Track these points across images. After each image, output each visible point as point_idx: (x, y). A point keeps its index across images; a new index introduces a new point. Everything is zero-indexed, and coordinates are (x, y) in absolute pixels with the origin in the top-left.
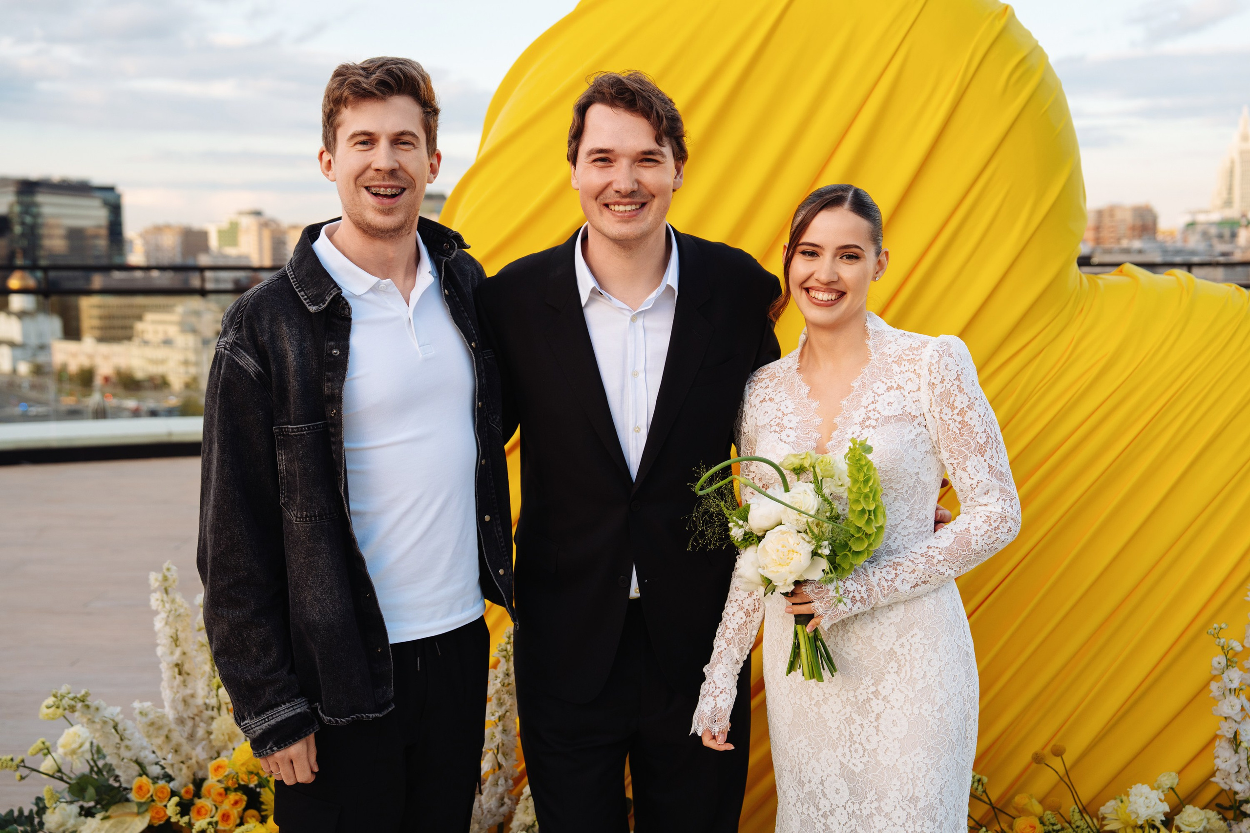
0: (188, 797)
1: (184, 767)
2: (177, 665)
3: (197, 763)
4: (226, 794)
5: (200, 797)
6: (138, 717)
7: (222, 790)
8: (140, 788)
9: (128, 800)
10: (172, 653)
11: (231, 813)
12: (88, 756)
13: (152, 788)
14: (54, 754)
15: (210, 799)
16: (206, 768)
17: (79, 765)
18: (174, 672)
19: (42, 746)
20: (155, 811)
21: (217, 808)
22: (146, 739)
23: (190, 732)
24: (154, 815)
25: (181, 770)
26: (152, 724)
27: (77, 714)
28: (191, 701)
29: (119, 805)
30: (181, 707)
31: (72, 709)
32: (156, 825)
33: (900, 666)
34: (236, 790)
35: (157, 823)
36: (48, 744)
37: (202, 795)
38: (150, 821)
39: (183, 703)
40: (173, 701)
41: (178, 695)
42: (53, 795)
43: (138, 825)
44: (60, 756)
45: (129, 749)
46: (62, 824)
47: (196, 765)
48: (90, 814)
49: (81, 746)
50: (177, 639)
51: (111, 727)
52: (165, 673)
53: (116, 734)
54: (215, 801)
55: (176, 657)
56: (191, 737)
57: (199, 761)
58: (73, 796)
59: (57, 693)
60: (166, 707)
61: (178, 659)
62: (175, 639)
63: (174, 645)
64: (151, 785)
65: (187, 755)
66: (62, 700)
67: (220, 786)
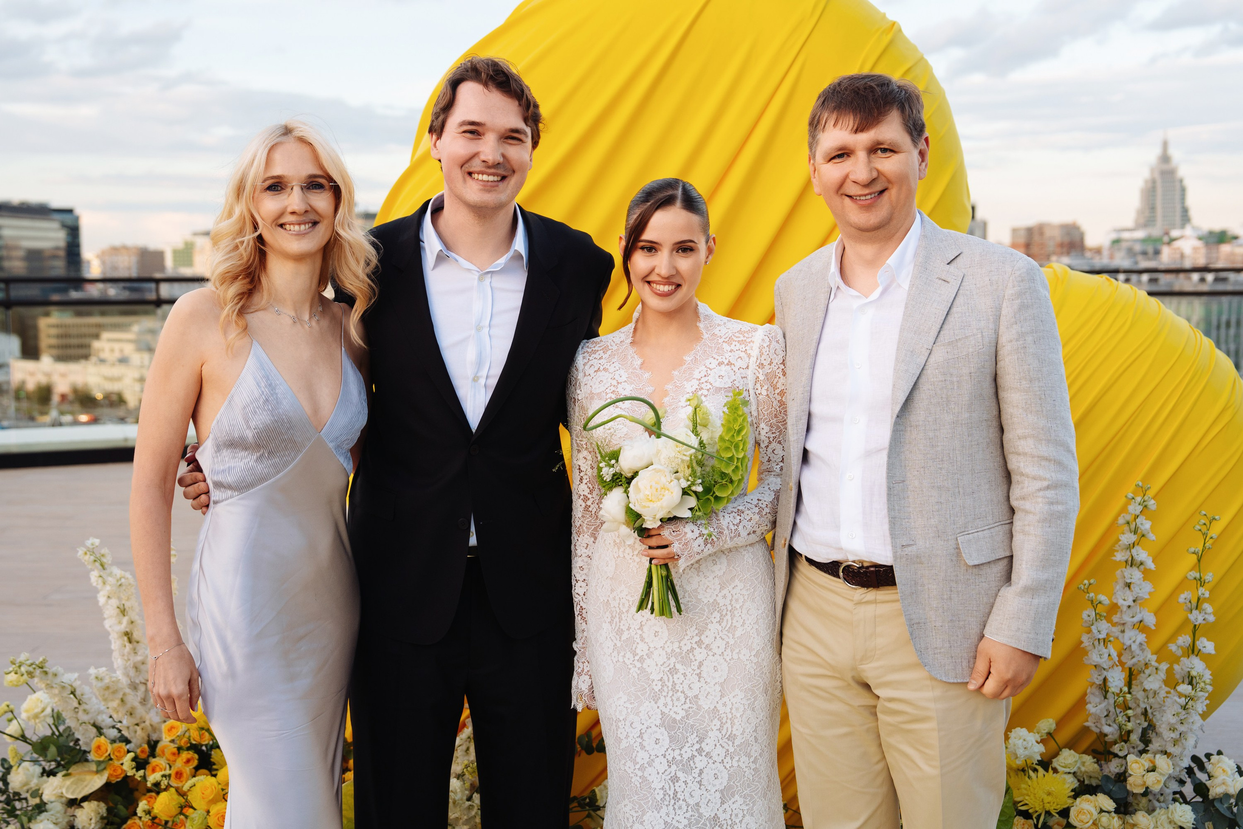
0: (143, 756)
1: (138, 728)
2: (127, 634)
3: (151, 725)
4: (179, 753)
5: (154, 757)
6: (94, 682)
7: (175, 750)
8: (99, 747)
9: (87, 760)
10: (120, 623)
11: (183, 771)
12: (50, 721)
13: (110, 748)
14: (19, 719)
15: (164, 758)
16: (160, 731)
17: (41, 728)
18: (124, 640)
19: (6, 708)
20: (113, 769)
21: (170, 767)
22: (103, 703)
23: (143, 696)
24: (112, 772)
25: (136, 732)
26: (108, 688)
27: (36, 680)
28: (142, 667)
29: (79, 765)
30: (132, 673)
31: (30, 674)
32: (113, 782)
33: (722, 616)
34: (188, 749)
35: (114, 780)
36: (12, 707)
37: (157, 755)
38: (108, 778)
39: (134, 670)
40: (125, 668)
41: (129, 662)
42: (16, 753)
43: (97, 782)
44: (23, 720)
45: (88, 713)
46: (26, 784)
47: (150, 728)
48: (51, 773)
49: (43, 711)
50: (124, 610)
51: (70, 692)
52: (115, 643)
53: (75, 699)
54: (168, 760)
55: (124, 626)
56: (144, 701)
57: (153, 723)
58: (35, 756)
59: (15, 660)
60: (119, 674)
61: (126, 628)
62: (122, 609)
63: (121, 615)
64: (109, 745)
65: (141, 718)
66: (20, 667)
67: (172, 745)
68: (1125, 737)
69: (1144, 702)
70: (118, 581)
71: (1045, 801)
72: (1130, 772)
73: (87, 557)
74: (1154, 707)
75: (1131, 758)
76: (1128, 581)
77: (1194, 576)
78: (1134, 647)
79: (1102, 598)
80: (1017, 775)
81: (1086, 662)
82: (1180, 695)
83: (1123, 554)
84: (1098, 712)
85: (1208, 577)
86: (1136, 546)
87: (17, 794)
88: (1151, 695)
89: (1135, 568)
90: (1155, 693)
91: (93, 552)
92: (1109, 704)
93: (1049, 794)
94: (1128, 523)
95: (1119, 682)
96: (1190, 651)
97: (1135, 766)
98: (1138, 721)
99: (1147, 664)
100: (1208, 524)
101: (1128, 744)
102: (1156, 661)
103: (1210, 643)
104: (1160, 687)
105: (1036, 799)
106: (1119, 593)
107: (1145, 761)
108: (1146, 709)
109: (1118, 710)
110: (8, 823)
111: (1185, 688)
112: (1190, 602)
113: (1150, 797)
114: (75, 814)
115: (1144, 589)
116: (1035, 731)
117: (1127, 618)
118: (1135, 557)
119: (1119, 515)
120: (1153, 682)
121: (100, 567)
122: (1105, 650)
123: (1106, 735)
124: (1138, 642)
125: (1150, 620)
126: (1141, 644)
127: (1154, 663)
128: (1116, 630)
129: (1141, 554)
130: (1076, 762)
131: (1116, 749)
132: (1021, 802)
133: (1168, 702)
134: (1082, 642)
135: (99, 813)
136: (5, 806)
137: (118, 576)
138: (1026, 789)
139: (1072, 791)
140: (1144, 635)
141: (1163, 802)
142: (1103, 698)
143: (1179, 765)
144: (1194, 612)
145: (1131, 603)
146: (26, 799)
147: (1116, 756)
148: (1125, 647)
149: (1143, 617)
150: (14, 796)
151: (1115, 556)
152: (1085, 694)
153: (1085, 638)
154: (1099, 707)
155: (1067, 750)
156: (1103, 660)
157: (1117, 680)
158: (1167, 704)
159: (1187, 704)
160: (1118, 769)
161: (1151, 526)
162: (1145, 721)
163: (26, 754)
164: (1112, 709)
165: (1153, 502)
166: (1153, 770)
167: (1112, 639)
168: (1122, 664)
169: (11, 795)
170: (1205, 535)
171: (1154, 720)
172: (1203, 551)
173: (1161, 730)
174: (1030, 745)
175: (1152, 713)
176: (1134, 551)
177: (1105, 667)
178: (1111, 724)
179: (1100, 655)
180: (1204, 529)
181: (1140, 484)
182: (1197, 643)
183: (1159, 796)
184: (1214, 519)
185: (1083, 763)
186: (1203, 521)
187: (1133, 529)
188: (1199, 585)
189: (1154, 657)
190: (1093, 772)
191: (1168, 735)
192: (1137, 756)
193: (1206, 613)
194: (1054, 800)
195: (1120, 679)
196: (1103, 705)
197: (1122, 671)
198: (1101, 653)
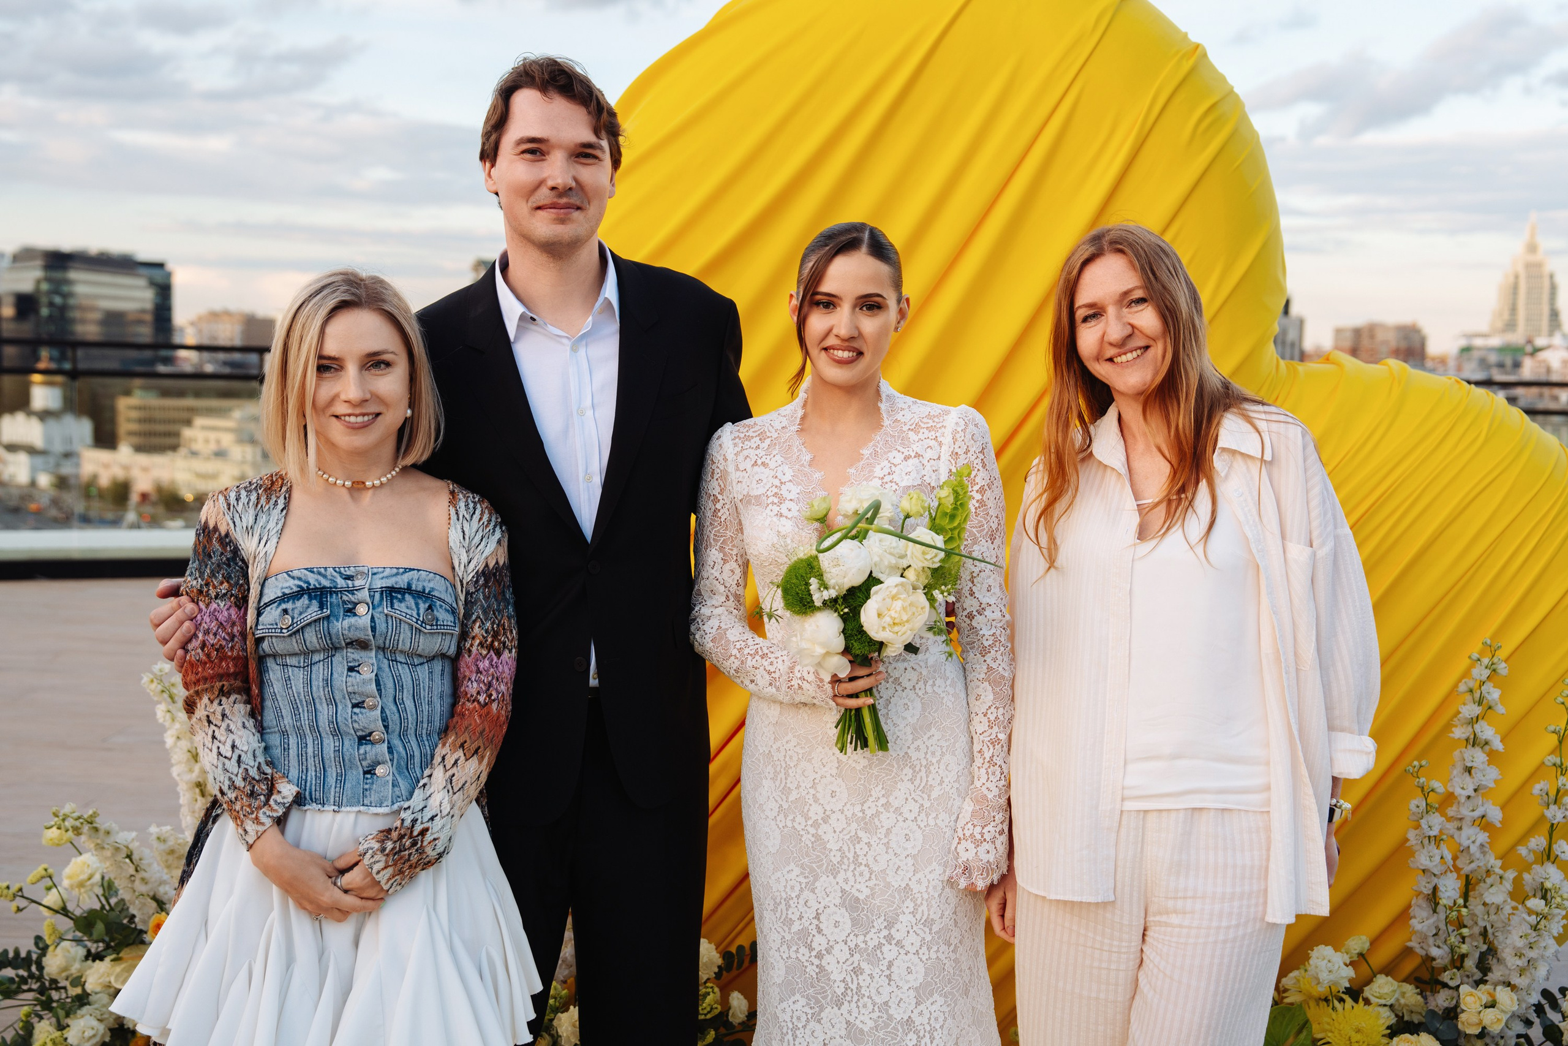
2: (199, 785)
6: (155, 844)
9: (143, 942)
12: (99, 891)
14: (59, 888)
17: (87, 900)
18: (195, 793)
19: (44, 873)
22: (166, 871)
26: (171, 852)
27: (83, 838)
29: (133, 948)
31: (77, 830)
33: (914, 772)
36: (50, 871)
42: (54, 930)
44: (66, 889)
45: (146, 883)
46: (66, 969)
48: (98, 957)
49: (89, 879)
51: (125, 855)
52: (184, 795)
53: (131, 865)
55: (195, 776)
58: (79, 934)
59: (59, 812)
61: (198, 777)
66: (64, 820)
68: (1458, 962)
71: (1353, 1040)
72: (1463, 1006)
73: (153, 686)
74: (1496, 925)
75: (1465, 989)
76: (1469, 764)
77: (1553, 761)
78: (1474, 849)
79: (1436, 785)
80: (1318, 1005)
81: (1411, 865)
82: (1530, 912)
83: (1463, 730)
86: (1480, 721)
87: (54, 981)
88: (1492, 910)
89: (1477, 749)
90: (1498, 909)
91: (161, 681)
92: (1438, 920)
93: (1358, 1031)
94: (1471, 691)
95: (1454, 892)
96: (1545, 857)
97: (1469, 999)
98: (1475, 943)
99: (1488, 871)
101: (1461, 971)
102: (1501, 868)
104: (1504, 902)
105: (1341, 1036)
106: (1456, 779)
107: (1482, 994)
108: (1485, 928)
109: (1451, 928)
110: (41, 1018)
111: (1536, 903)
112: (1547, 794)
113: (1487, 1040)
115: (1489, 775)
116: (1343, 950)
117: (1465, 812)
118: (1479, 734)
119: (1460, 681)
120: (1496, 894)
121: (169, 700)
122: (1436, 851)
123: (1434, 959)
124: (1478, 843)
125: (1495, 814)
126: (1482, 845)
127: (1498, 870)
128: (1451, 827)
129: (1487, 731)
130: (1394, 991)
131: (1445, 977)
132: (1321, 1039)
133: (1515, 920)
134: (1407, 840)
136: (38, 996)
138: (1328, 1024)
139: (1388, 1028)
140: (1487, 834)
142: (1431, 912)
143: (1525, 1001)
144: (1553, 807)
145: (1472, 793)
146: (65, 988)
147: (1445, 985)
148: (1462, 848)
149: (1485, 811)
150: (50, 985)
151: (1453, 732)
152: (1409, 906)
153: (1412, 835)
154: (1426, 923)
155: (1383, 976)
156: (1434, 864)
157: (1450, 889)
158: (1513, 922)
159: (1538, 923)
160: (1447, 1002)
161: (1501, 697)
162: (1485, 943)
163: (66, 932)
164: (1442, 926)
165: (1503, 665)
166: (1493, 1006)
167: (1444, 837)
168: (1457, 869)
169: (47, 984)
171: (1495, 942)
172: (1565, 731)
173: (1504, 955)
174: (1336, 967)
175: (1493, 934)
176: (1477, 727)
177: (1436, 873)
178: (1441, 945)
179: (1431, 857)
181: (1489, 642)
182: (1554, 847)
183: (1498, 1039)
185: (1403, 994)
186: (1566, 692)
187: (1477, 699)
188: (1559, 773)
189: (1499, 863)
190: (1416, 1006)
191: (1513, 962)
192: (1472, 987)
193: (1566, 809)
194: (1365, 1039)
195: (1454, 889)
196: (1431, 921)
197: (1457, 879)
198: (1431, 854)
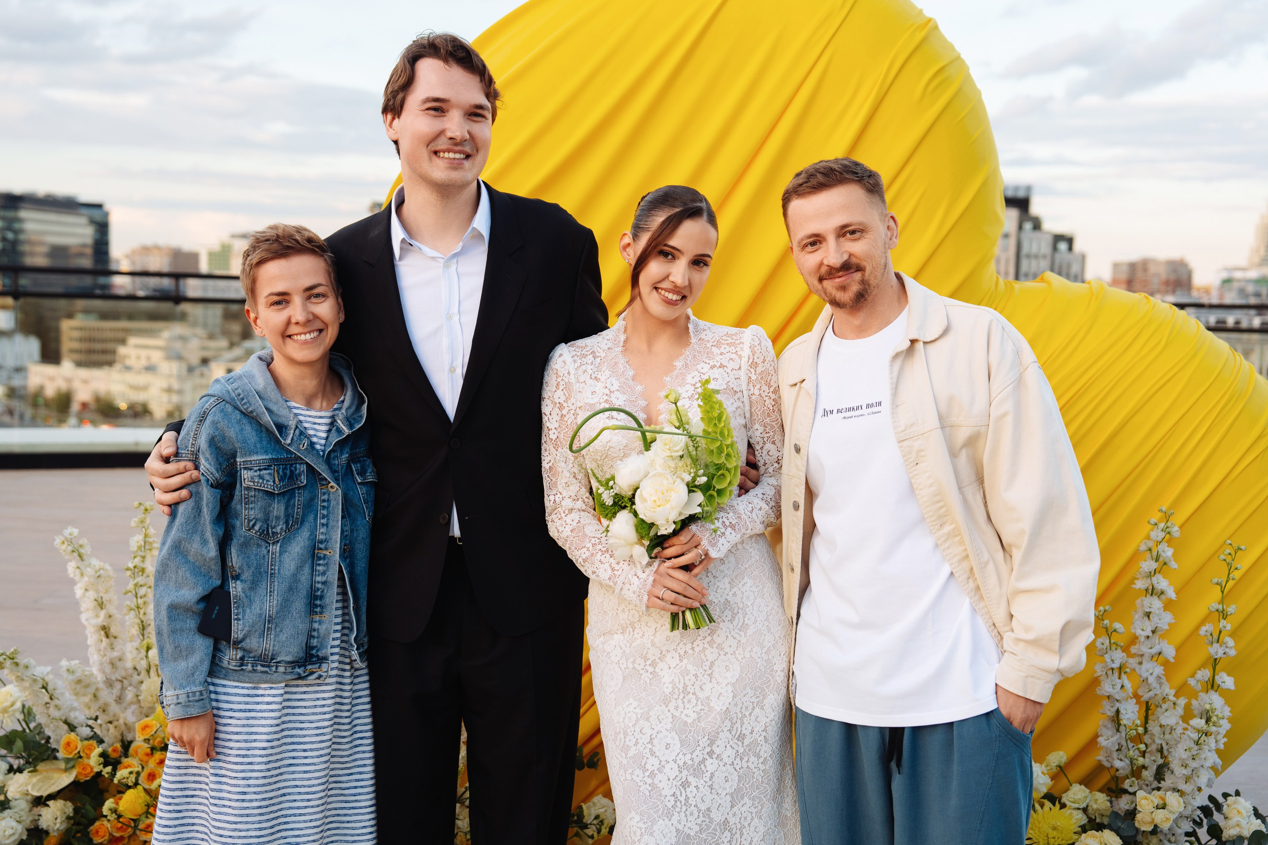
0: (114, 754)
1: (111, 726)
2: (104, 628)
3: (125, 724)
4: (152, 754)
5: (126, 756)
6: (66, 676)
7: (149, 750)
8: (68, 744)
9: (55, 758)
11: (157, 772)
12: (21, 716)
13: (80, 745)
15: (137, 758)
16: (134, 730)
17: (10, 724)
18: (101, 635)
20: (82, 767)
21: (143, 768)
22: (74, 698)
23: (118, 694)
24: (80, 771)
25: (108, 730)
26: (79, 682)
27: (7, 672)
28: (119, 664)
29: (48, 763)
30: (108, 669)
32: (82, 781)
33: (733, 614)
34: (162, 749)
35: (83, 779)
37: (129, 755)
38: (76, 776)
39: (110, 666)
40: (101, 664)
41: (105, 658)
43: (65, 780)
45: (59, 709)
47: (123, 727)
48: (19, 770)
49: (12, 706)
50: (102, 603)
51: (41, 686)
52: (91, 637)
53: (46, 693)
54: (142, 761)
55: (101, 620)
56: (119, 699)
57: (127, 722)
60: (95, 670)
61: (103, 621)
62: (100, 602)
63: (99, 608)
64: (79, 742)
65: (114, 715)
67: (146, 745)
68: (1136, 772)
69: (1160, 738)
70: (96, 572)
71: (1050, 836)
72: (1138, 808)
73: (64, 547)
74: (1170, 743)
75: (1140, 794)
76: (1148, 610)
77: (1217, 608)
78: (1151, 680)
79: (1117, 625)
81: (1099, 692)
82: (1195, 730)
83: (1143, 582)
84: (1110, 745)
85: (1231, 609)
86: (1157, 574)
88: (1168, 731)
89: (1155, 598)
90: (1172, 729)
91: (71, 542)
92: (1121, 737)
93: (1055, 829)
94: (1150, 550)
95: (1134, 715)
96: (1210, 686)
97: (1144, 802)
98: (1153, 758)
99: (1164, 698)
100: (1233, 554)
101: (1139, 780)
102: (1174, 696)
103: (1230, 678)
104: (1177, 723)
105: (1041, 833)
106: (1138, 622)
107: (1155, 798)
108: (1161, 745)
109: (1131, 745)
111: (1199, 723)
112: (1211, 635)
113: (1160, 835)
114: (40, 813)
115: (1165, 619)
116: (1044, 763)
117: (1145, 649)
118: (1156, 586)
119: (1141, 542)
120: (1170, 717)
121: (78, 558)
122: (1118, 681)
123: (1117, 770)
124: (1155, 674)
125: (1170, 652)
126: (1159, 677)
127: (1172, 698)
128: (1133, 662)
129: (1162, 583)
130: (1086, 797)
131: (1126, 785)
133: (1183, 737)
134: (1094, 672)
135: (65, 813)
137: (97, 567)
139: (1079, 826)
140: (1162, 668)
141: (1175, 842)
142: (1115, 731)
143: (1191, 804)
144: (1216, 645)
145: (1150, 634)
147: (1126, 792)
148: (1142, 680)
149: (1161, 649)
151: (1135, 584)
152: (1098, 728)
153: (1098, 668)
154: (1111, 740)
155: (1078, 785)
156: (1116, 691)
157: (1131, 713)
158: (1182, 740)
159: (1199, 738)
160: (1128, 805)
161: (1174, 555)
162: (1162, 758)
164: (1124, 743)
165: (1176, 529)
166: (1164, 808)
167: (1127, 669)
168: (1137, 696)
170: (1230, 566)
171: (1169, 756)
172: (1226, 582)
173: (1173, 766)
175: (1168, 750)
176: (1154, 579)
177: (1118, 698)
178: (1123, 758)
179: (1113, 685)
180: (1229, 559)
181: (1165, 509)
182: (1217, 678)
183: (1169, 835)
184: (1239, 549)
185: (1095, 800)
186: (1228, 551)
187: (1155, 556)
188: (1221, 617)
189: (1173, 692)
190: (1105, 810)
191: (1179, 771)
192: (1147, 792)
193: (1227, 647)
194: (1060, 835)
195: (1133, 712)
196: (1115, 738)
197: (1136, 704)
198: (1113, 683)
